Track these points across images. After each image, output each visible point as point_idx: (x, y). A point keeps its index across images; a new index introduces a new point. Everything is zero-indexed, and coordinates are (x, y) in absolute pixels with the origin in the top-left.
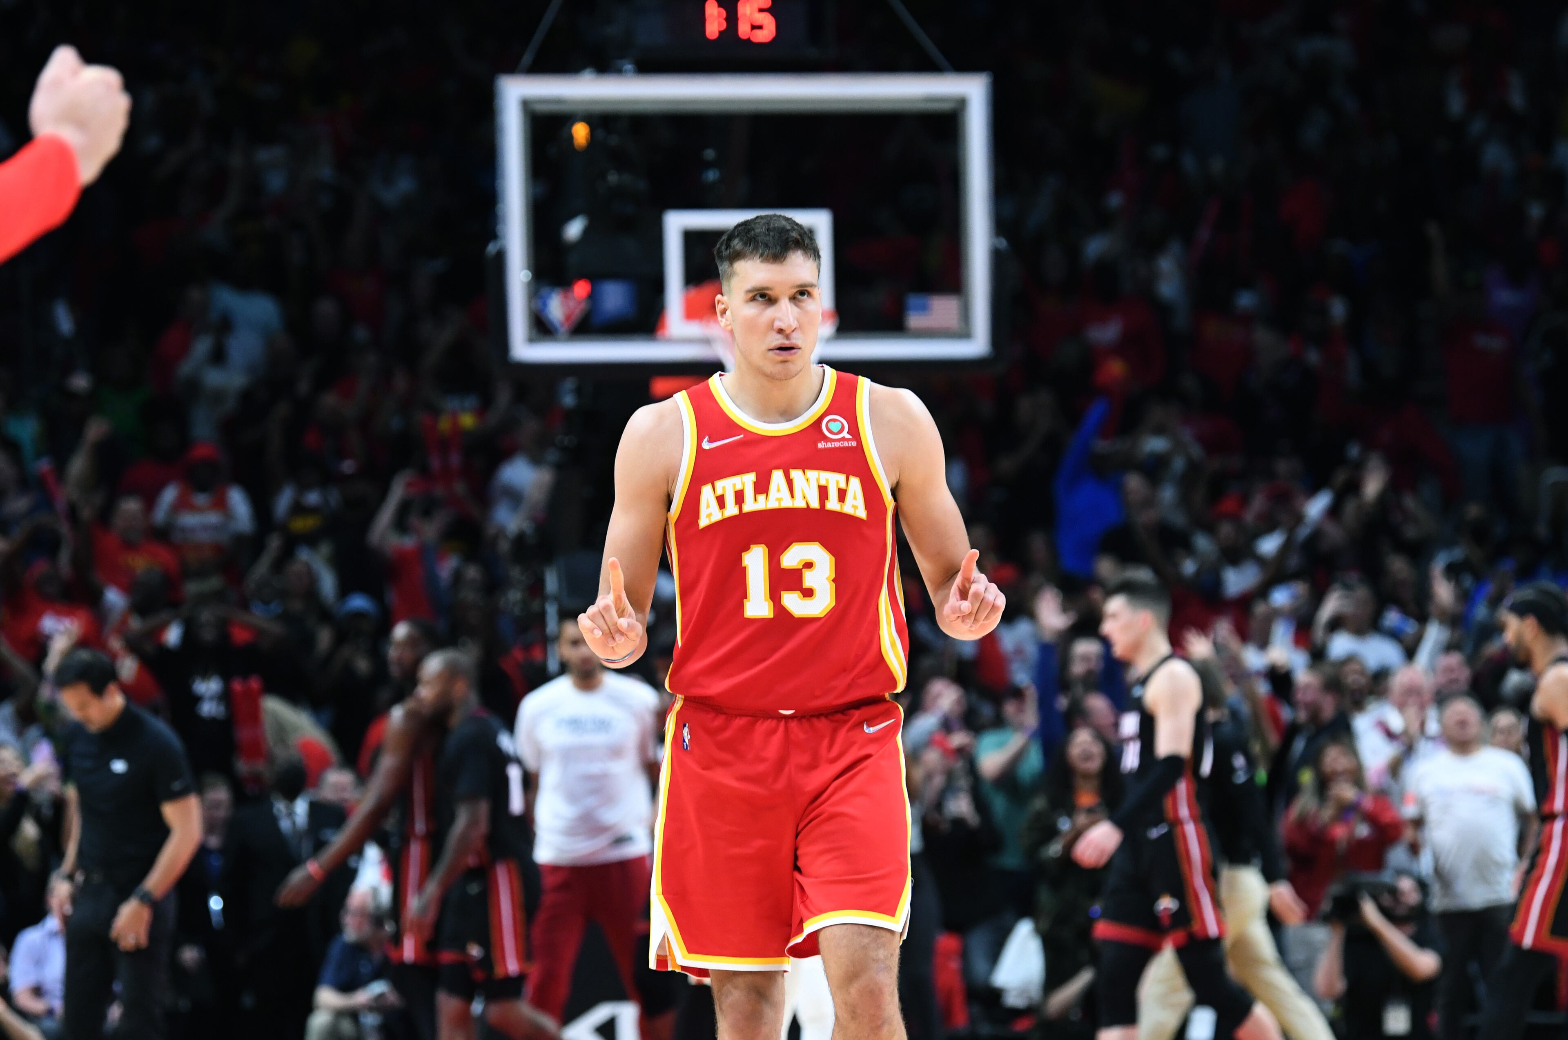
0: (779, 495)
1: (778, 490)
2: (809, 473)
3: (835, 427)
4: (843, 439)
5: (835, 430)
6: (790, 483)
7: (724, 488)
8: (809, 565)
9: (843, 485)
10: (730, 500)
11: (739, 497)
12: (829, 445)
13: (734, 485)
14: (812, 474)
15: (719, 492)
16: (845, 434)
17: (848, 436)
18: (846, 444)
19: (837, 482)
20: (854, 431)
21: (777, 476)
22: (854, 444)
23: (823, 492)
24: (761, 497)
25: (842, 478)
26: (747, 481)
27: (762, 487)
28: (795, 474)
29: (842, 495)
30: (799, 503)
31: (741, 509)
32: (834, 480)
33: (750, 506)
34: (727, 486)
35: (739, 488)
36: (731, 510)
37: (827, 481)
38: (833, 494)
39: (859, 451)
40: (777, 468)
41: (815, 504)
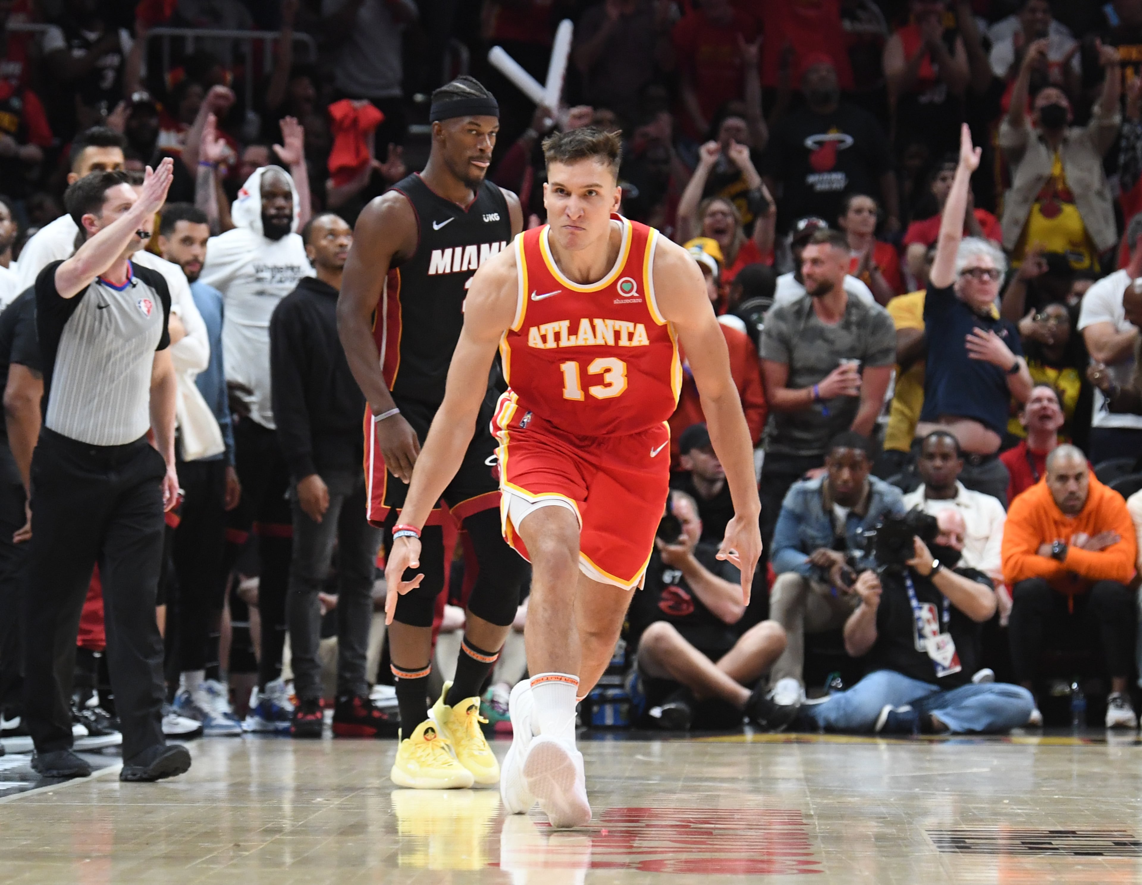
0: (585, 336)
1: (585, 333)
2: (608, 321)
3: (627, 287)
4: (632, 297)
5: (627, 290)
6: (593, 328)
7: (546, 330)
8: (608, 370)
9: (631, 330)
10: (550, 338)
11: (557, 336)
12: (622, 302)
13: (554, 328)
14: (609, 322)
15: (543, 332)
16: (634, 293)
17: (636, 295)
18: (634, 301)
19: (628, 328)
20: (641, 290)
21: (585, 323)
22: (640, 301)
23: (617, 335)
24: (573, 338)
25: (630, 325)
26: (564, 325)
27: (573, 331)
28: (598, 322)
29: (631, 336)
30: (600, 342)
31: (558, 345)
32: (625, 326)
33: (564, 343)
34: (549, 328)
35: (557, 330)
36: (551, 344)
37: (620, 327)
38: (624, 336)
39: (644, 306)
40: (585, 317)
41: (611, 342)
